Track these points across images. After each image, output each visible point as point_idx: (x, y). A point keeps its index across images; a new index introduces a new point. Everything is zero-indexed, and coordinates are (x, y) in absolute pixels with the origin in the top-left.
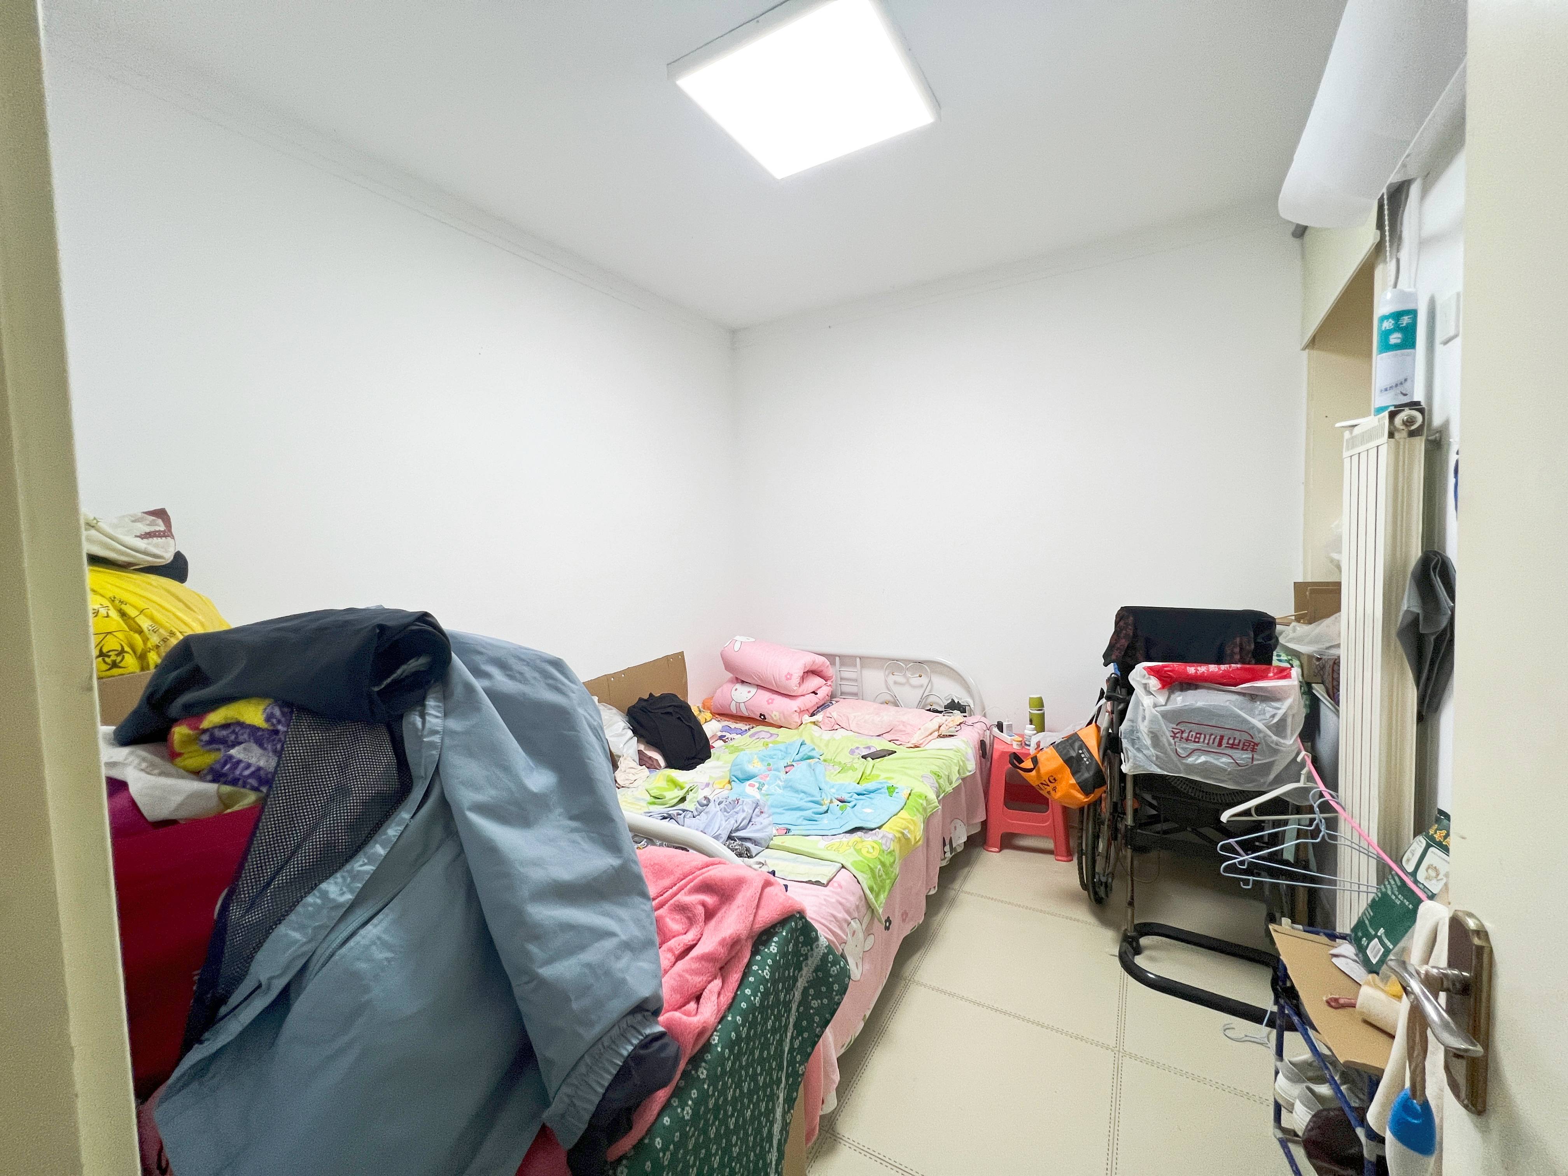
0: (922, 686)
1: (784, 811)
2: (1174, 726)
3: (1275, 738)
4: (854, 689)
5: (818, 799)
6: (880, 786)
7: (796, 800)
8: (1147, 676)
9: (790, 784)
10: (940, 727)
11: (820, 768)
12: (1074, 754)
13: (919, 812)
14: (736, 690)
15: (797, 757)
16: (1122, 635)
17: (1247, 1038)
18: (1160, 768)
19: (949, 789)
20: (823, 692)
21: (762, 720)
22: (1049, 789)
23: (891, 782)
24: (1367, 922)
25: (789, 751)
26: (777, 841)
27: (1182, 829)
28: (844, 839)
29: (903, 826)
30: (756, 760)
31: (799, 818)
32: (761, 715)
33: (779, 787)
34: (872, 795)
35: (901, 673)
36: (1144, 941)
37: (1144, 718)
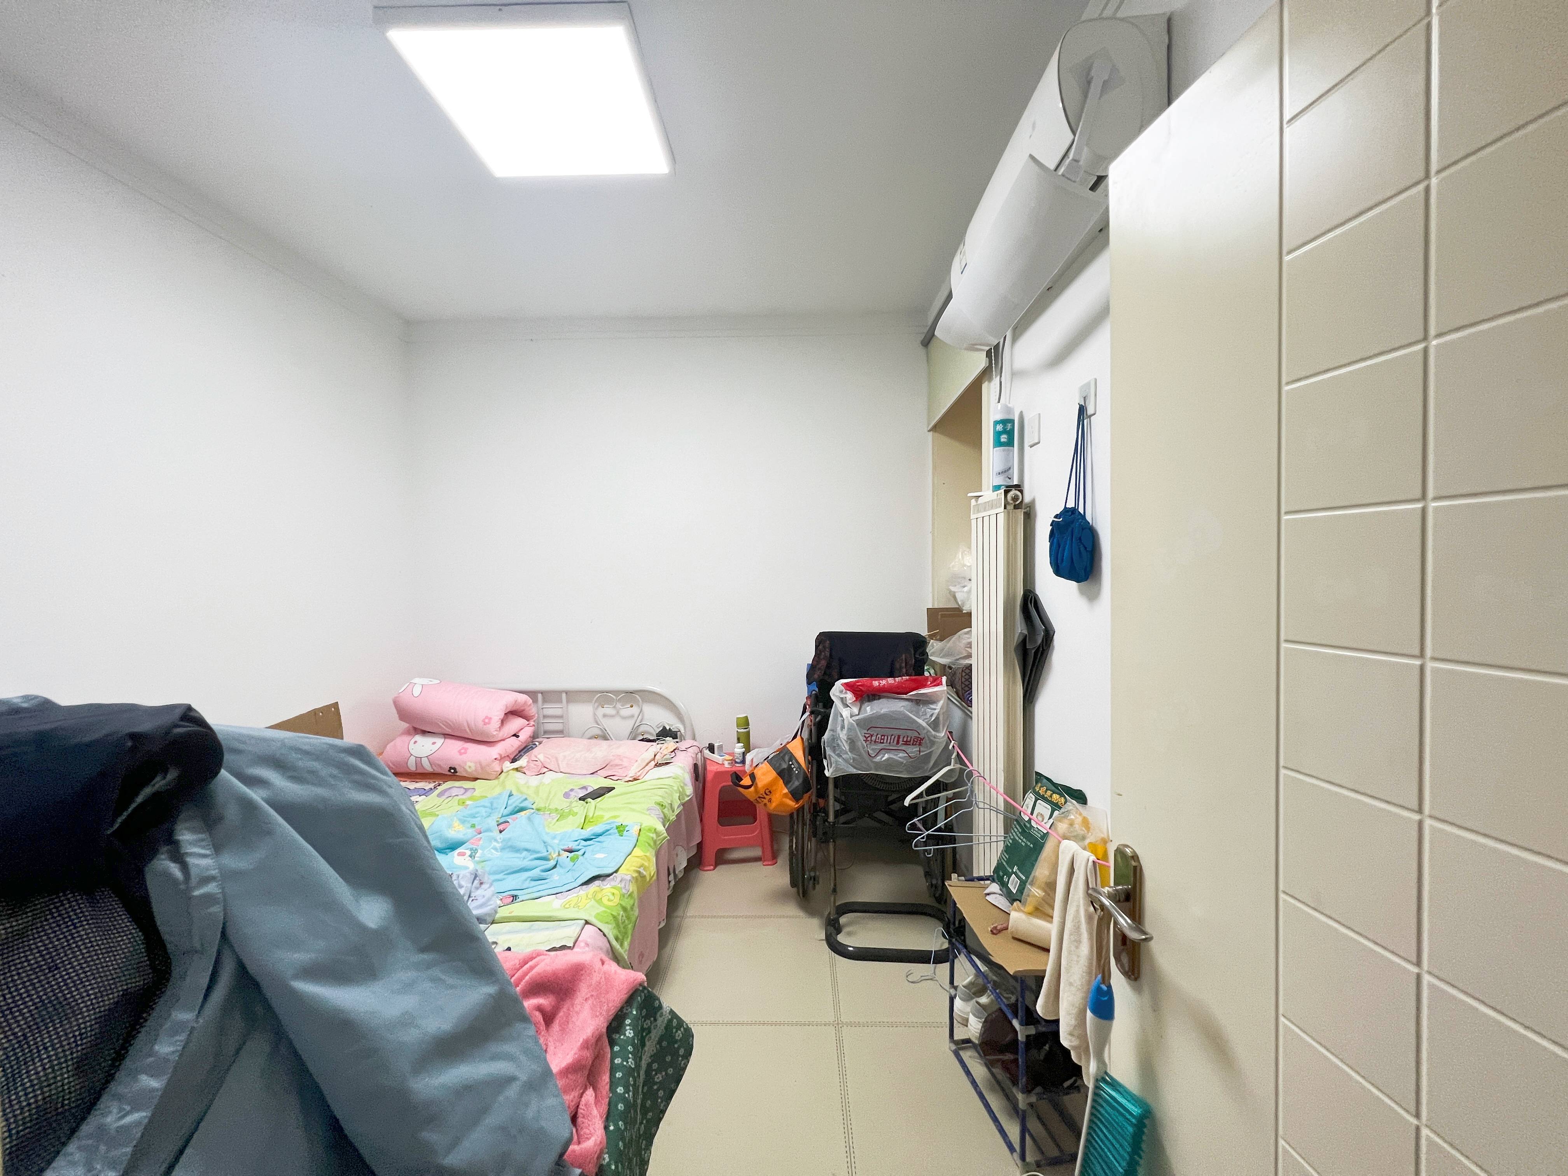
0: (633, 716)
1: (506, 876)
2: (866, 732)
3: (933, 733)
4: (559, 727)
5: (545, 854)
6: (608, 827)
7: (518, 860)
8: (844, 691)
9: (510, 844)
10: (655, 756)
11: (537, 819)
12: (785, 766)
13: (651, 847)
14: (415, 742)
15: (507, 812)
16: (822, 657)
17: (923, 978)
18: (855, 768)
19: (673, 817)
20: (524, 735)
21: (453, 774)
22: (766, 801)
23: (619, 821)
24: (1005, 863)
25: (495, 805)
26: (503, 912)
27: (861, 816)
28: (582, 892)
29: (639, 865)
30: (456, 823)
31: (526, 880)
32: (451, 768)
33: (495, 849)
34: (600, 839)
35: (612, 705)
36: (843, 920)
37: (843, 727)
